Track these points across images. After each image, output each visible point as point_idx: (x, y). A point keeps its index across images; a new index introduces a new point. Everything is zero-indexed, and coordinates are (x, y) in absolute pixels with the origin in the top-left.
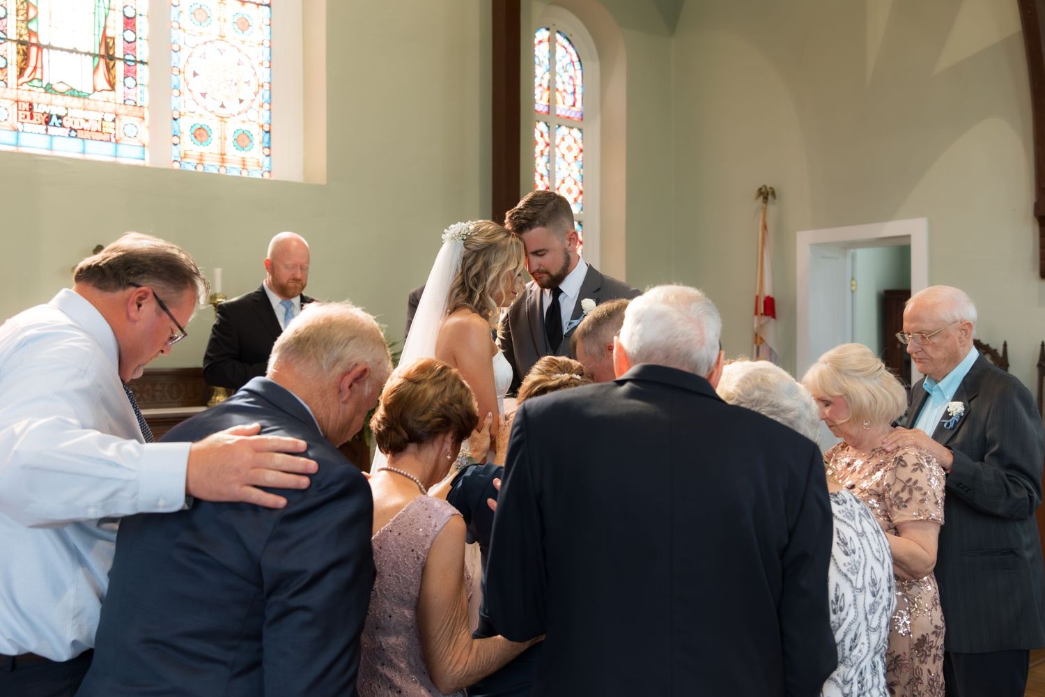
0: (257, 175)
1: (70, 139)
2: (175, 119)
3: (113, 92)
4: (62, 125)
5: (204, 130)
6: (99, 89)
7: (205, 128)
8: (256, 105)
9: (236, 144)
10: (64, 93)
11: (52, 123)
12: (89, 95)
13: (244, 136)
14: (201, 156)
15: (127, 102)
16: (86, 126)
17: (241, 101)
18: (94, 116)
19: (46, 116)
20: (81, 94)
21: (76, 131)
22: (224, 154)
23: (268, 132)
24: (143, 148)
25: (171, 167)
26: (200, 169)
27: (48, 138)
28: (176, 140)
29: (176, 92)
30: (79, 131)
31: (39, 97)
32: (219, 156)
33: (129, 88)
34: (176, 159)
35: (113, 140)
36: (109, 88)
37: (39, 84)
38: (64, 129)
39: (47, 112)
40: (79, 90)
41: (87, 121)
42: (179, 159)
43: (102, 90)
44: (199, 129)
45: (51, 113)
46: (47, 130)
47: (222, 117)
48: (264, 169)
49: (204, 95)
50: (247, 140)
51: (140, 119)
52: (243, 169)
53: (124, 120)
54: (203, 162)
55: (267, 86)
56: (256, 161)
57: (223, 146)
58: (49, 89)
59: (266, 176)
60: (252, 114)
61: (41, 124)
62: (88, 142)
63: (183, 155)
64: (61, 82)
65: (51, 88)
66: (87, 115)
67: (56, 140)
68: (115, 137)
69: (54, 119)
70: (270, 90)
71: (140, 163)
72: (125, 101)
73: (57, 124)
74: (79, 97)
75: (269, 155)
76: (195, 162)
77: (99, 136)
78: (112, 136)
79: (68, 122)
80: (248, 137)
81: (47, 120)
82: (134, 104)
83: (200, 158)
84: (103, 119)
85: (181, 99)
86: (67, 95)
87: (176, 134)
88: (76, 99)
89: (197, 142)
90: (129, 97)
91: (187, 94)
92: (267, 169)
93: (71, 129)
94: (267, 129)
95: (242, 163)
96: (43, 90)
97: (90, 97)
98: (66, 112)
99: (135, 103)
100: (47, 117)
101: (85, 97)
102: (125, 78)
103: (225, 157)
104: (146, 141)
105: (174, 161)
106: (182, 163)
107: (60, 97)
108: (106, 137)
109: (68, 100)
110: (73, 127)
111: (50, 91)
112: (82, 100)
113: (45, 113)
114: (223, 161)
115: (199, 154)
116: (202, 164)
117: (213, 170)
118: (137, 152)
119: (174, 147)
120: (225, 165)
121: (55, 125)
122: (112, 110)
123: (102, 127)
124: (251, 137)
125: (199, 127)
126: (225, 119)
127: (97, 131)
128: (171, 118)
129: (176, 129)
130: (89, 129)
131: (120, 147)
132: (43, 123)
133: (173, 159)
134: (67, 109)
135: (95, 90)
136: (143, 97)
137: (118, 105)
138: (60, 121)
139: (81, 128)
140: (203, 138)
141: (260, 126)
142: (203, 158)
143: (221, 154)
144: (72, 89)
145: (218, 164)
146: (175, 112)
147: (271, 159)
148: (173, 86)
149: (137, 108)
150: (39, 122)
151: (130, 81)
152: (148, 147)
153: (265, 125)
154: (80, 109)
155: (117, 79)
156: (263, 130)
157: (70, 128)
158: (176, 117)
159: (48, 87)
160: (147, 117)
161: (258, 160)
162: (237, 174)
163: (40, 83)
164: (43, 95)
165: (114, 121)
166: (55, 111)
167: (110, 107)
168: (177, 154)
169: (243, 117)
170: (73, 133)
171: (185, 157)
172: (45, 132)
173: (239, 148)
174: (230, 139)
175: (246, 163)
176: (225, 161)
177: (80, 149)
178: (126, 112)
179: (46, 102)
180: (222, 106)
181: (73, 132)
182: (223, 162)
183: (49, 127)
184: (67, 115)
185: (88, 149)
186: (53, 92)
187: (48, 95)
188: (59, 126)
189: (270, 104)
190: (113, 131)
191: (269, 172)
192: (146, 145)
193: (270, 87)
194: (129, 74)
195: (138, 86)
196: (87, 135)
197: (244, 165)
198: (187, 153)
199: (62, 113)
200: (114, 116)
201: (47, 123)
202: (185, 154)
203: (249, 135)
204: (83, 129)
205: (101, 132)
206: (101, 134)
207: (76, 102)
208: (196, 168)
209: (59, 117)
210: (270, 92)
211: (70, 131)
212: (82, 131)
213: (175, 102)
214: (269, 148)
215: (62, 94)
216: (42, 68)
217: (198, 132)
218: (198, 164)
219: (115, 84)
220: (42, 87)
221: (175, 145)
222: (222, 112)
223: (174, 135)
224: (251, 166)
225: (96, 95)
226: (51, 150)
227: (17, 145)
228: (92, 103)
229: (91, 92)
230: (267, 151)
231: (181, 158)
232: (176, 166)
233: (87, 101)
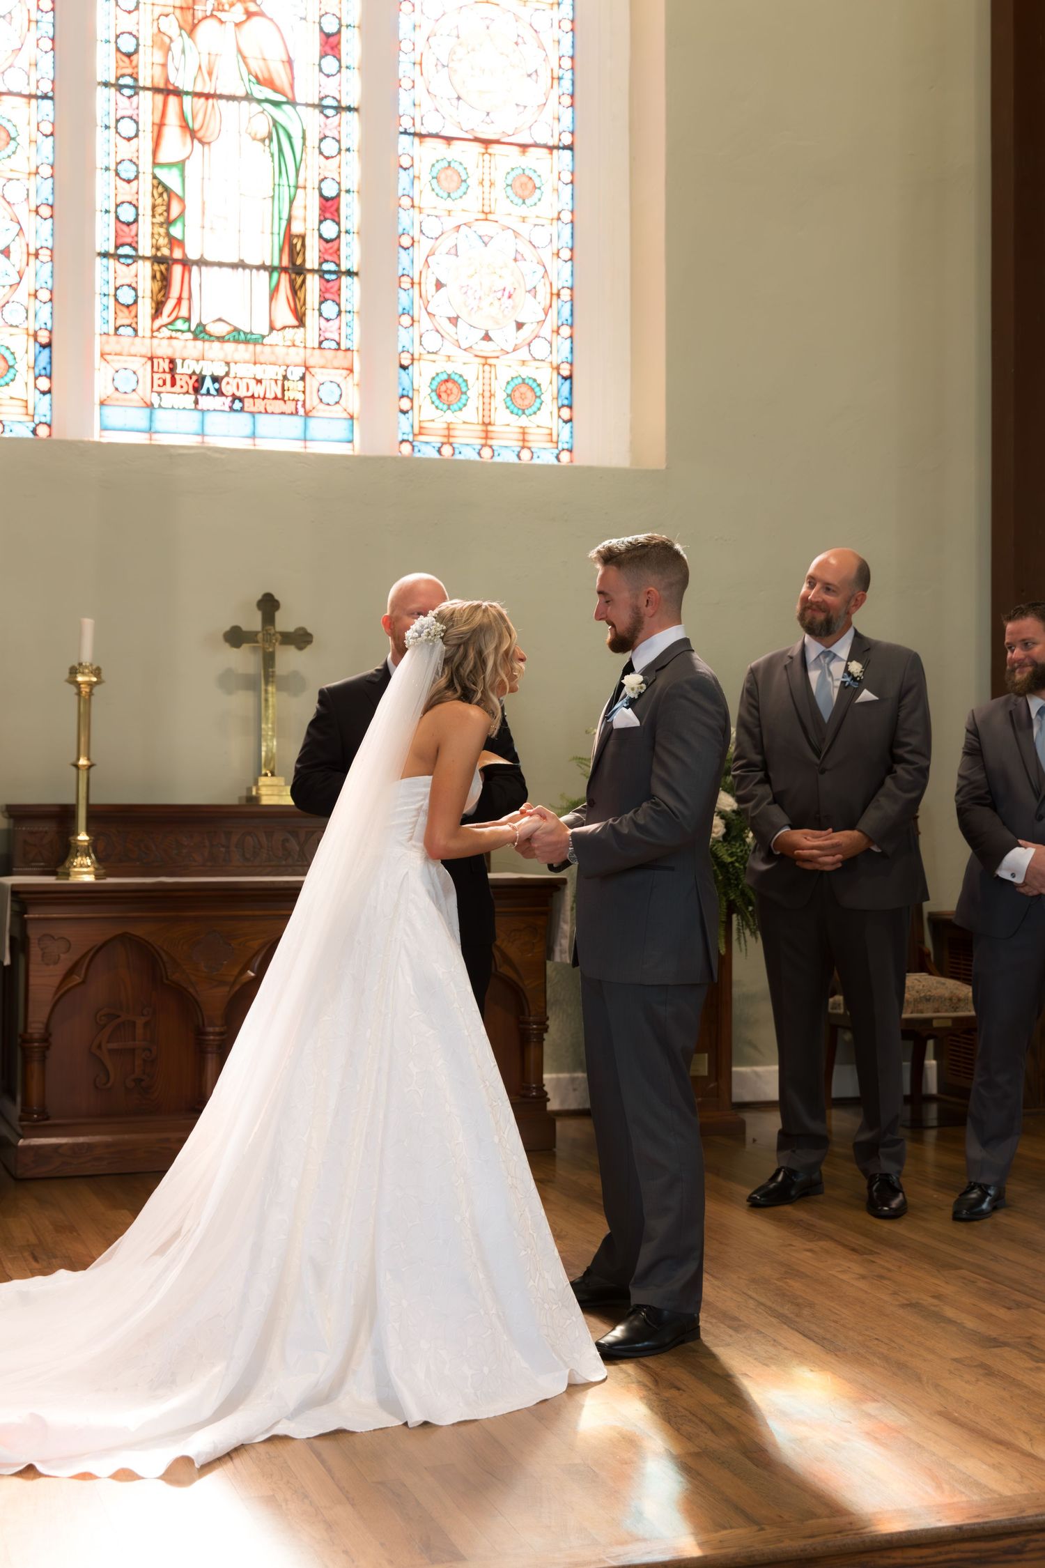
0: (546, 457)
1: (233, 415)
2: (404, 368)
3: (302, 329)
4: (220, 392)
5: (454, 382)
6: (278, 325)
7: (456, 378)
8: (546, 331)
9: (509, 403)
10: (224, 337)
11: (204, 391)
12: (263, 337)
13: (524, 389)
14: (448, 429)
15: (325, 344)
16: (258, 390)
17: (520, 326)
18: (270, 373)
19: (194, 378)
20: (249, 336)
21: (241, 400)
22: (490, 424)
23: (569, 378)
24: (350, 422)
25: (396, 453)
26: (447, 452)
27: (197, 415)
28: (405, 404)
29: (406, 320)
30: (246, 400)
31: (185, 347)
32: (481, 428)
33: (328, 320)
34: (405, 437)
35: (301, 411)
36: (295, 323)
37: (185, 327)
38: (224, 398)
39: (198, 372)
40: (248, 331)
41: (259, 381)
42: (411, 438)
43: (284, 328)
44: (446, 381)
45: (204, 373)
46: (196, 402)
47: (486, 358)
48: (560, 446)
49: (454, 321)
50: (529, 394)
51: (345, 372)
52: (523, 447)
53: (320, 375)
54: (452, 440)
55: (566, 294)
56: (548, 431)
57: (486, 408)
58: (201, 333)
59: (565, 458)
60: (540, 348)
61: (188, 392)
62: (261, 419)
63: (416, 430)
64: (220, 320)
65: (204, 331)
66: (259, 371)
67: (210, 417)
68: (304, 405)
69: (208, 383)
70: (572, 300)
71: (344, 450)
72: (321, 343)
73: (213, 392)
74: (247, 342)
75: (570, 420)
76: (436, 440)
77: (278, 406)
78: (300, 404)
79: (229, 387)
80: (532, 389)
81: (196, 385)
82: (334, 345)
83: (446, 433)
84: (285, 378)
85: (416, 330)
86: (228, 341)
87: (405, 393)
88: (242, 346)
89: (441, 405)
90: (328, 335)
91: (425, 322)
92: (566, 446)
93: (235, 398)
94: (566, 373)
95: (521, 437)
96: (190, 336)
97: (265, 341)
98: (227, 369)
99: (338, 344)
100: (197, 381)
101: (256, 343)
102: (321, 303)
103: (490, 428)
104: (355, 408)
105: (403, 441)
106: (415, 443)
107: (216, 345)
108: (290, 407)
109: (229, 347)
110: (238, 394)
111: (202, 335)
112: (251, 347)
113: (194, 373)
114: (487, 435)
115: (445, 426)
116: (451, 444)
117: (469, 454)
118: (341, 430)
119: (401, 416)
121: (208, 393)
122: (299, 360)
123: (283, 390)
124: (537, 389)
125: (445, 377)
126: (490, 361)
127: (276, 398)
128: (398, 365)
129: (406, 384)
130: (262, 396)
131: (312, 423)
132: (191, 390)
133: (400, 439)
134: (228, 364)
135: (272, 328)
136: (353, 335)
137: (309, 351)
138: (217, 385)
139: (250, 394)
140: (452, 398)
141: (553, 369)
142: (452, 433)
143: (484, 423)
144: (236, 330)
145: (479, 442)
146: (403, 355)
147: (572, 427)
148: (400, 310)
149: (340, 353)
150: (185, 389)
151: (329, 309)
152: (357, 419)
153: (563, 366)
154: (248, 363)
155: (309, 305)
156: (559, 374)
157: (233, 395)
158: (405, 363)
159: (200, 328)
160: (357, 368)
161: (551, 429)
162: (513, 459)
163: (187, 324)
164: (191, 343)
165: (303, 378)
166: (208, 369)
167: (296, 356)
168: (407, 429)
169: (523, 354)
170: (237, 405)
171: (420, 434)
172: (193, 406)
173: (516, 410)
174: (500, 396)
175: (528, 437)
176: (490, 435)
177: (248, 431)
178: (322, 362)
179: (196, 354)
180: (487, 337)
181: (237, 401)
182: (486, 438)
183: (199, 397)
184: (227, 374)
185: (259, 431)
186: (206, 337)
187: (199, 343)
188: (215, 393)
189: (571, 326)
190: (300, 397)
191: (570, 451)
192: (355, 416)
193: (572, 296)
194: (327, 296)
195: (343, 314)
196: (260, 405)
197: (524, 440)
198: (424, 425)
199: (220, 372)
200: (303, 369)
201: (197, 390)
202: (421, 428)
203: (534, 385)
204: (253, 397)
205: (283, 399)
206: (281, 402)
207: (242, 352)
208: (439, 451)
209: (215, 379)
210: (572, 305)
211: (233, 402)
212: (251, 400)
213: (404, 337)
214: (570, 407)
215: (221, 339)
216: (190, 298)
217: (443, 388)
218: (443, 444)
219: (304, 314)
220: (189, 330)
221: (404, 412)
222: (487, 349)
223: (403, 396)
224: (537, 440)
225: (275, 338)
226: (203, 434)
227: (150, 431)
228: (267, 349)
229: (266, 332)
230: (565, 413)
231: (415, 435)
232: (406, 449)
233: (259, 348)
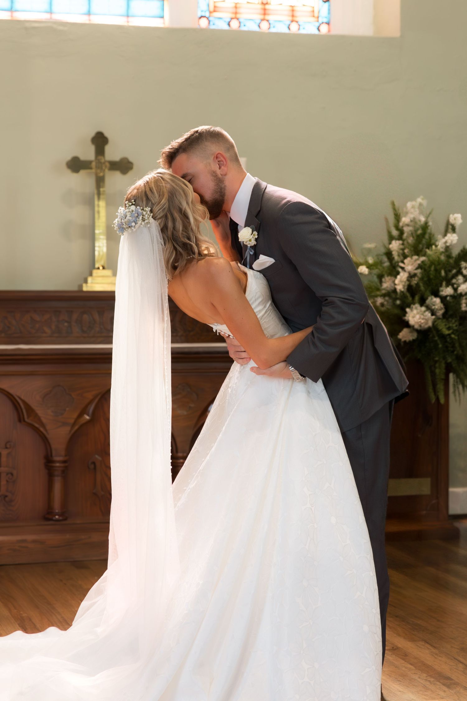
0: (310, 28)
14: (236, 7)
22: (267, 3)
24: (162, 2)
25: (196, 26)
26: (235, 24)
32: (260, 6)
34: (203, 14)
42: (207, 14)
48: (321, 20)
52: (292, 21)
54: (238, 16)
56: (311, 9)
59: (324, 29)
63: (212, 9)
71: (157, 23)
76: (227, 16)
83: (234, 10)
92: (325, 20)
95: (291, 13)
103: (267, 7)
105: (202, 17)
106: (211, 19)
114: (265, 12)
115: (233, 5)
116: (238, 19)
117: (251, 27)
118: (154, 8)
120: (267, 17)
131: (133, 3)
133: (199, 15)
142: (238, 10)
143: (262, 3)
145: (259, 17)
147: (329, 6)
161: (313, 7)
162: (284, 29)
168: (205, 8)
171: (215, 11)
175: (296, 14)
176: (267, 12)
177: (85, 9)
182: (265, 14)
185: (93, 9)
191: (328, 24)
197: (293, 16)
198: (217, 5)
202: (215, 7)
208: (229, 25)
218: (232, 19)
224: (303, 17)
226: (51, 12)
227: (11, 10)
231: (210, 12)
232: (203, 23)
